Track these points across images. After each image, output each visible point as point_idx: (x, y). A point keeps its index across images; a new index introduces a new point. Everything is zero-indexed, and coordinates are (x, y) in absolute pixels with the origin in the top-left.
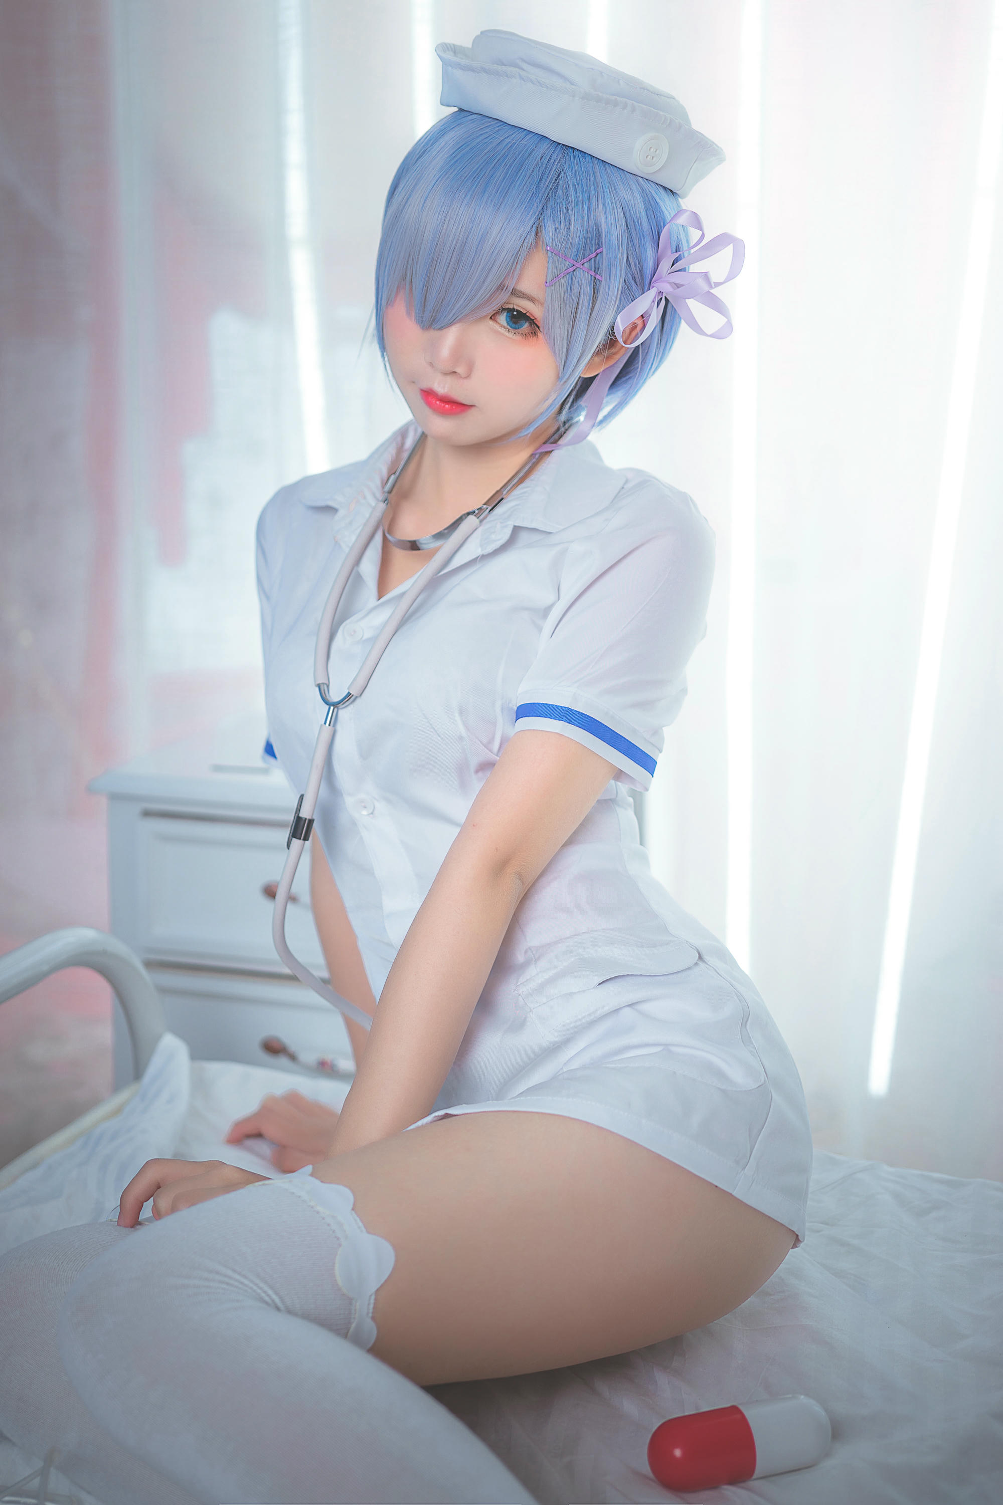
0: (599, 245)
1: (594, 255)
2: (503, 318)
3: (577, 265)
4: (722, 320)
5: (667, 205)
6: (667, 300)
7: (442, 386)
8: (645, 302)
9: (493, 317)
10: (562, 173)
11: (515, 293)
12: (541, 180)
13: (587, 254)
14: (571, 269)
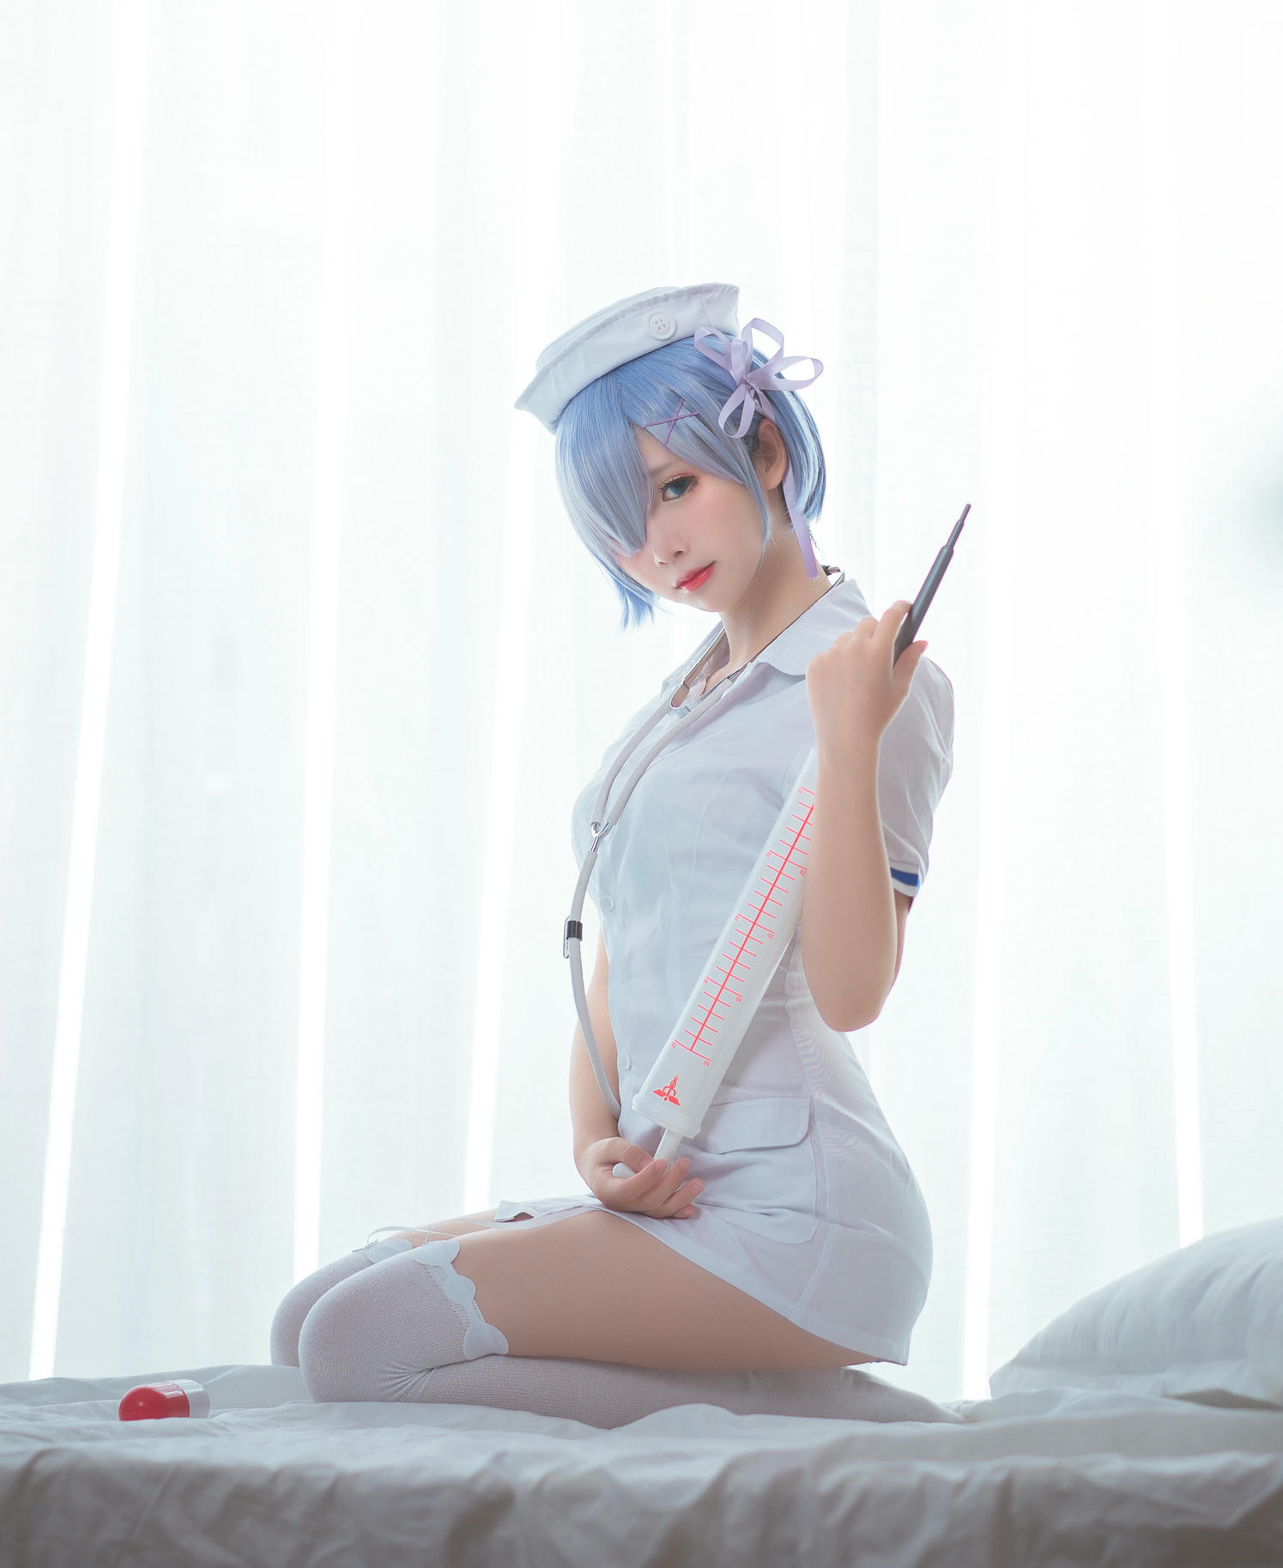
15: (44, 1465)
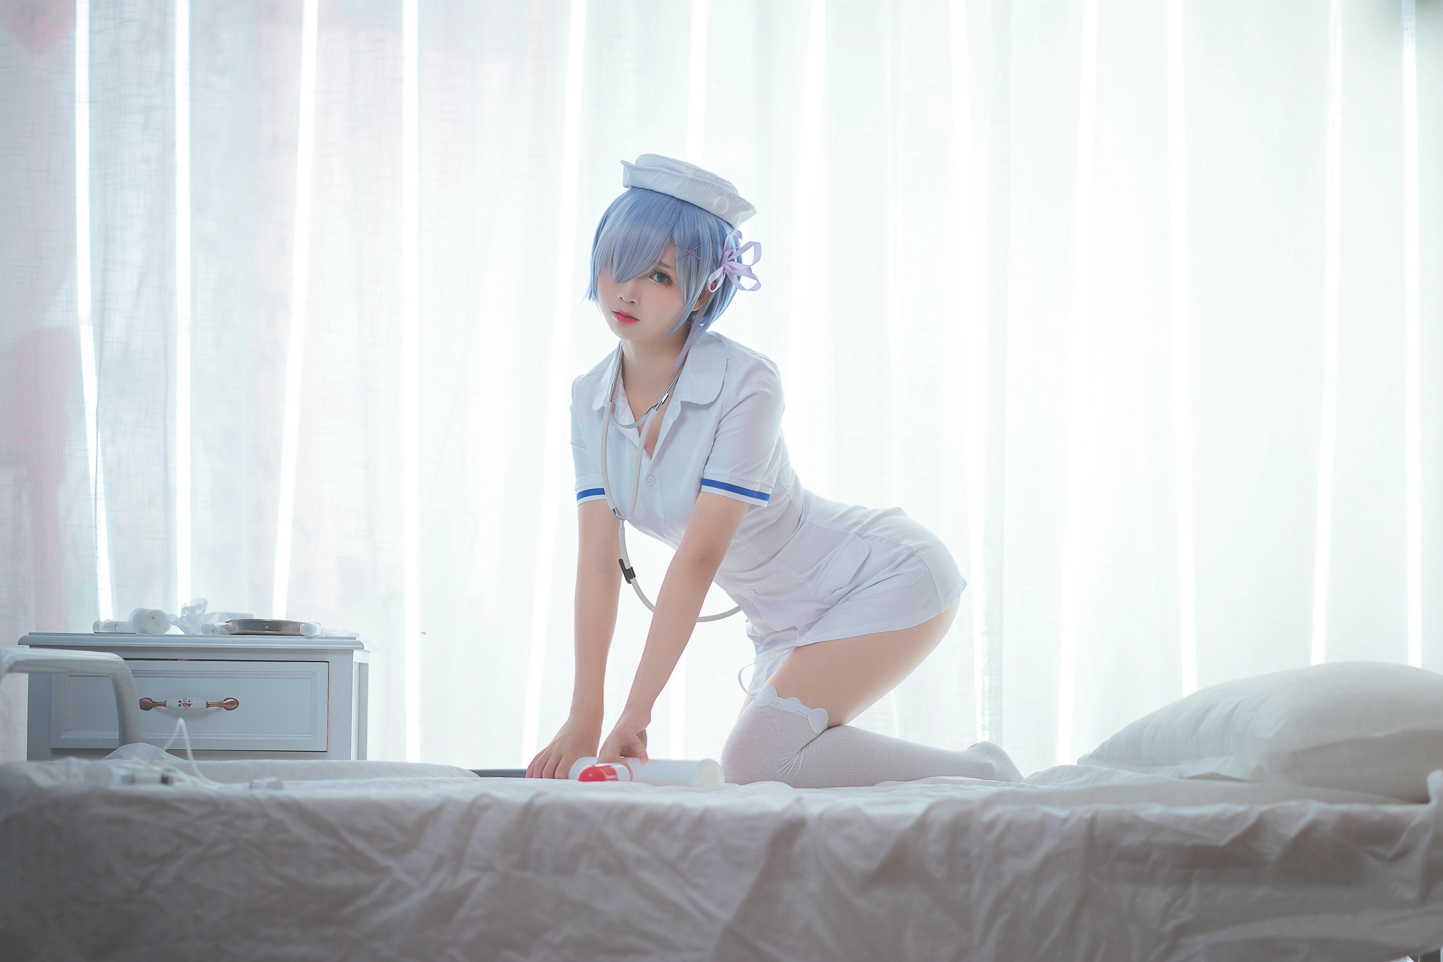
0: (699, 244)
1: (697, 248)
2: (655, 277)
3: (690, 252)
4: (754, 282)
5: (728, 230)
6: (726, 274)
7: (626, 309)
8: (719, 273)
9: (651, 277)
10: (682, 212)
11: (660, 263)
12: (672, 214)
13: (693, 247)
14: (686, 254)
15: (539, 801)
